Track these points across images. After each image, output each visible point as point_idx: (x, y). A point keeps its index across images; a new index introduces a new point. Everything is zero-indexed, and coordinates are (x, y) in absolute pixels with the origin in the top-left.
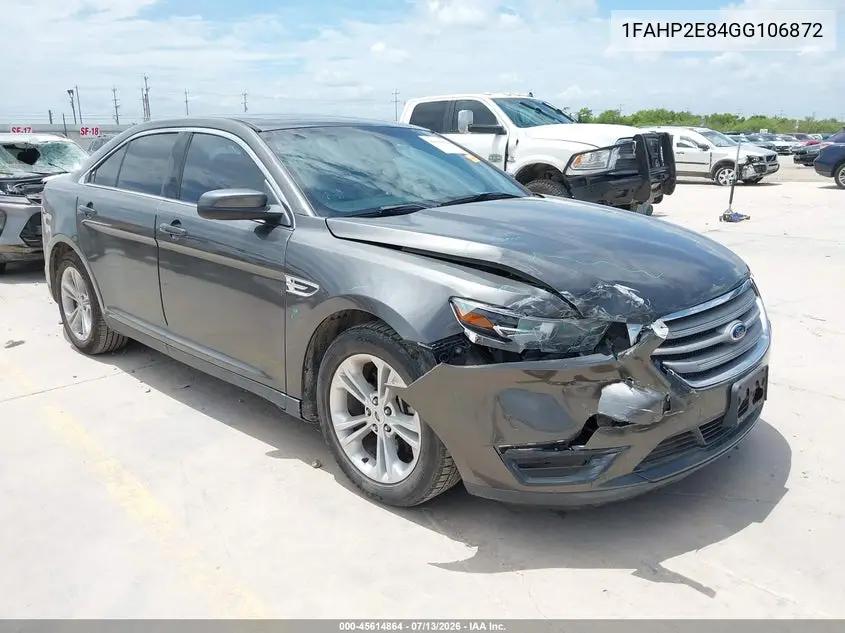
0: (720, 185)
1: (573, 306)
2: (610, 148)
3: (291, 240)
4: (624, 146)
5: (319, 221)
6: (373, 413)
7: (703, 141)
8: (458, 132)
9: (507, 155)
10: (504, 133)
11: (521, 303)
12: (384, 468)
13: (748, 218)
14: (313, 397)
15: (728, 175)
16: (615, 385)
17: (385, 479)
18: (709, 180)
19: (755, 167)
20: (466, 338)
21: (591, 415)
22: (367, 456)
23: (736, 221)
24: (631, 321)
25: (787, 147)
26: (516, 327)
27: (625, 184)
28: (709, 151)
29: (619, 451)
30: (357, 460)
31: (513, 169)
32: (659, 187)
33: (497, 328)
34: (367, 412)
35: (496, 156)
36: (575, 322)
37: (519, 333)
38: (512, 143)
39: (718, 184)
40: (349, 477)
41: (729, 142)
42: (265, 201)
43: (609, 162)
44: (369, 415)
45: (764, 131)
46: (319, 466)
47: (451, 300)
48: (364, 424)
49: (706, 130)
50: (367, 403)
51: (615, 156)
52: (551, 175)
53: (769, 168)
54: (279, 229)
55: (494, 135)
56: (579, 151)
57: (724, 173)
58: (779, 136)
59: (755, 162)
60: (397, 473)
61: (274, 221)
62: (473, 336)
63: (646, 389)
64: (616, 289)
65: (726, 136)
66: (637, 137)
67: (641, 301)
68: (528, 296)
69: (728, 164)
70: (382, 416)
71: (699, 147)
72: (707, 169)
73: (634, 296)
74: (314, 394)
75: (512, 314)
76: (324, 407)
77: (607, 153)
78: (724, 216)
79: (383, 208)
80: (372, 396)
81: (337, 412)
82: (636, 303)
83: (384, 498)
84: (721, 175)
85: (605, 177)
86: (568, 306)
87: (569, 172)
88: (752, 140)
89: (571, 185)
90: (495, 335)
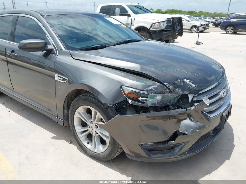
0: (193, 33)
1: (169, 89)
2: (164, 22)
3: (57, 60)
4: (168, 21)
5: (67, 52)
6: (91, 127)
7: (188, 19)
8: (115, 15)
9: (131, 23)
10: (131, 16)
11: (149, 88)
12: (95, 147)
13: (203, 44)
14: (68, 119)
15: (195, 30)
16: (185, 121)
17: (96, 151)
18: (190, 31)
19: (203, 27)
20: (127, 102)
21: (175, 131)
22: (89, 141)
23: (199, 45)
24: (190, 93)
25: (210, 21)
26: (147, 98)
27: (168, 33)
28: (190, 22)
29: (185, 143)
30: (85, 143)
31: (133, 28)
32: (178, 34)
33: (140, 98)
34: (88, 126)
35: (128, 23)
36: (169, 95)
37: (148, 100)
38: (133, 19)
39: (192, 32)
40: (82, 149)
41: (195, 20)
42: (46, 44)
43: (163, 26)
44: (89, 127)
45: (203, 16)
46: (71, 143)
47: (121, 87)
48: (87, 130)
49: (189, 16)
50: (88, 123)
51: (165, 24)
52: (145, 30)
53: (207, 28)
54: (51, 55)
55: (127, 17)
56: (154, 22)
57: (194, 29)
58: (208, 18)
59: (203, 26)
60: (101, 149)
61: (50, 52)
62: (130, 101)
63: (198, 122)
64: (184, 81)
65: (194, 18)
66: (172, 18)
67: (194, 85)
68: (152, 85)
69: (195, 26)
70: (94, 128)
71: (187, 21)
72: (189, 28)
73: (191, 84)
74: (68, 118)
75: (146, 93)
76: (72, 123)
77: (163, 23)
78: (196, 43)
79: (92, 46)
80: (90, 120)
81: (77, 126)
82: (192, 86)
83: (96, 157)
84: (193, 30)
85: (162, 31)
86: (167, 89)
87: (151, 29)
88: (200, 19)
89: (152, 33)
90: (139, 101)
